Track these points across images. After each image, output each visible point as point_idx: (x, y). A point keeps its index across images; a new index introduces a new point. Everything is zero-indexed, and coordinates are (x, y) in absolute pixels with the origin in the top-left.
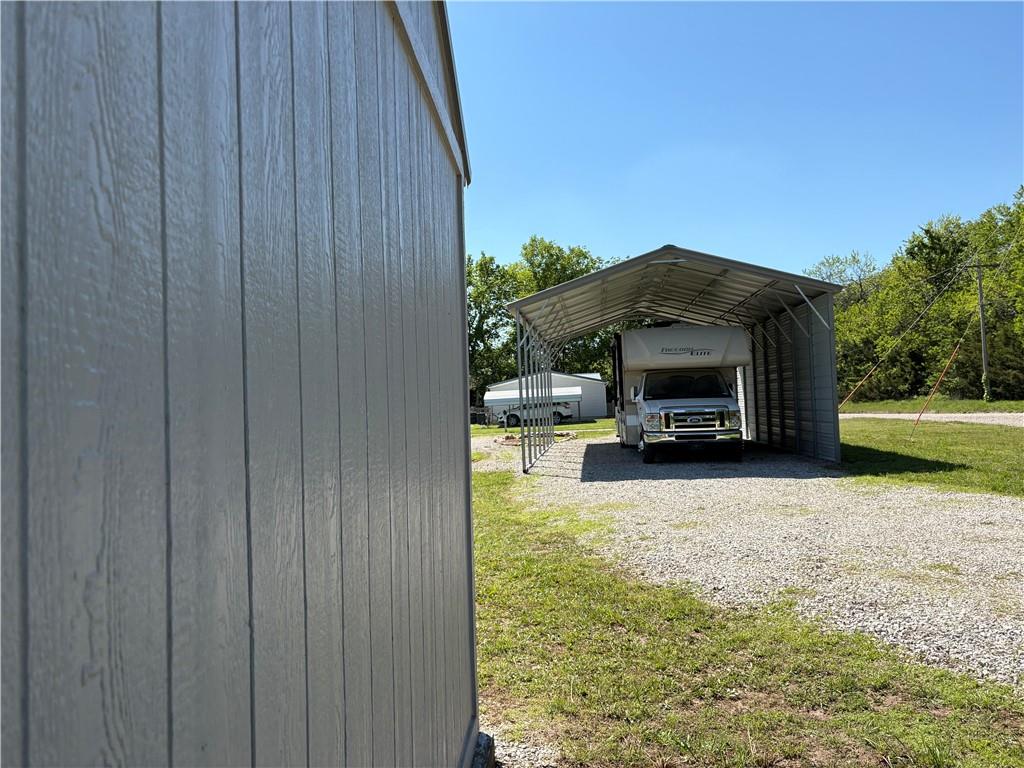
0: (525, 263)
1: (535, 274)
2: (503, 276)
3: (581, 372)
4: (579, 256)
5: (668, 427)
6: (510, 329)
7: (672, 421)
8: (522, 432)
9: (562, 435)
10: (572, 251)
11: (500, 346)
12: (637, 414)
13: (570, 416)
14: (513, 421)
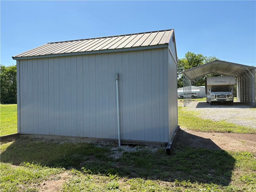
0: (186, 58)
1: (188, 61)
2: (180, 62)
3: (200, 86)
4: (200, 56)
5: (216, 98)
6: (181, 75)
7: (217, 97)
8: (184, 100)
9: (194, 101)
10: (198, 55)
11: (179, 79)
12: (210, 95)
13: (197, 97)
14: (182, 97)
